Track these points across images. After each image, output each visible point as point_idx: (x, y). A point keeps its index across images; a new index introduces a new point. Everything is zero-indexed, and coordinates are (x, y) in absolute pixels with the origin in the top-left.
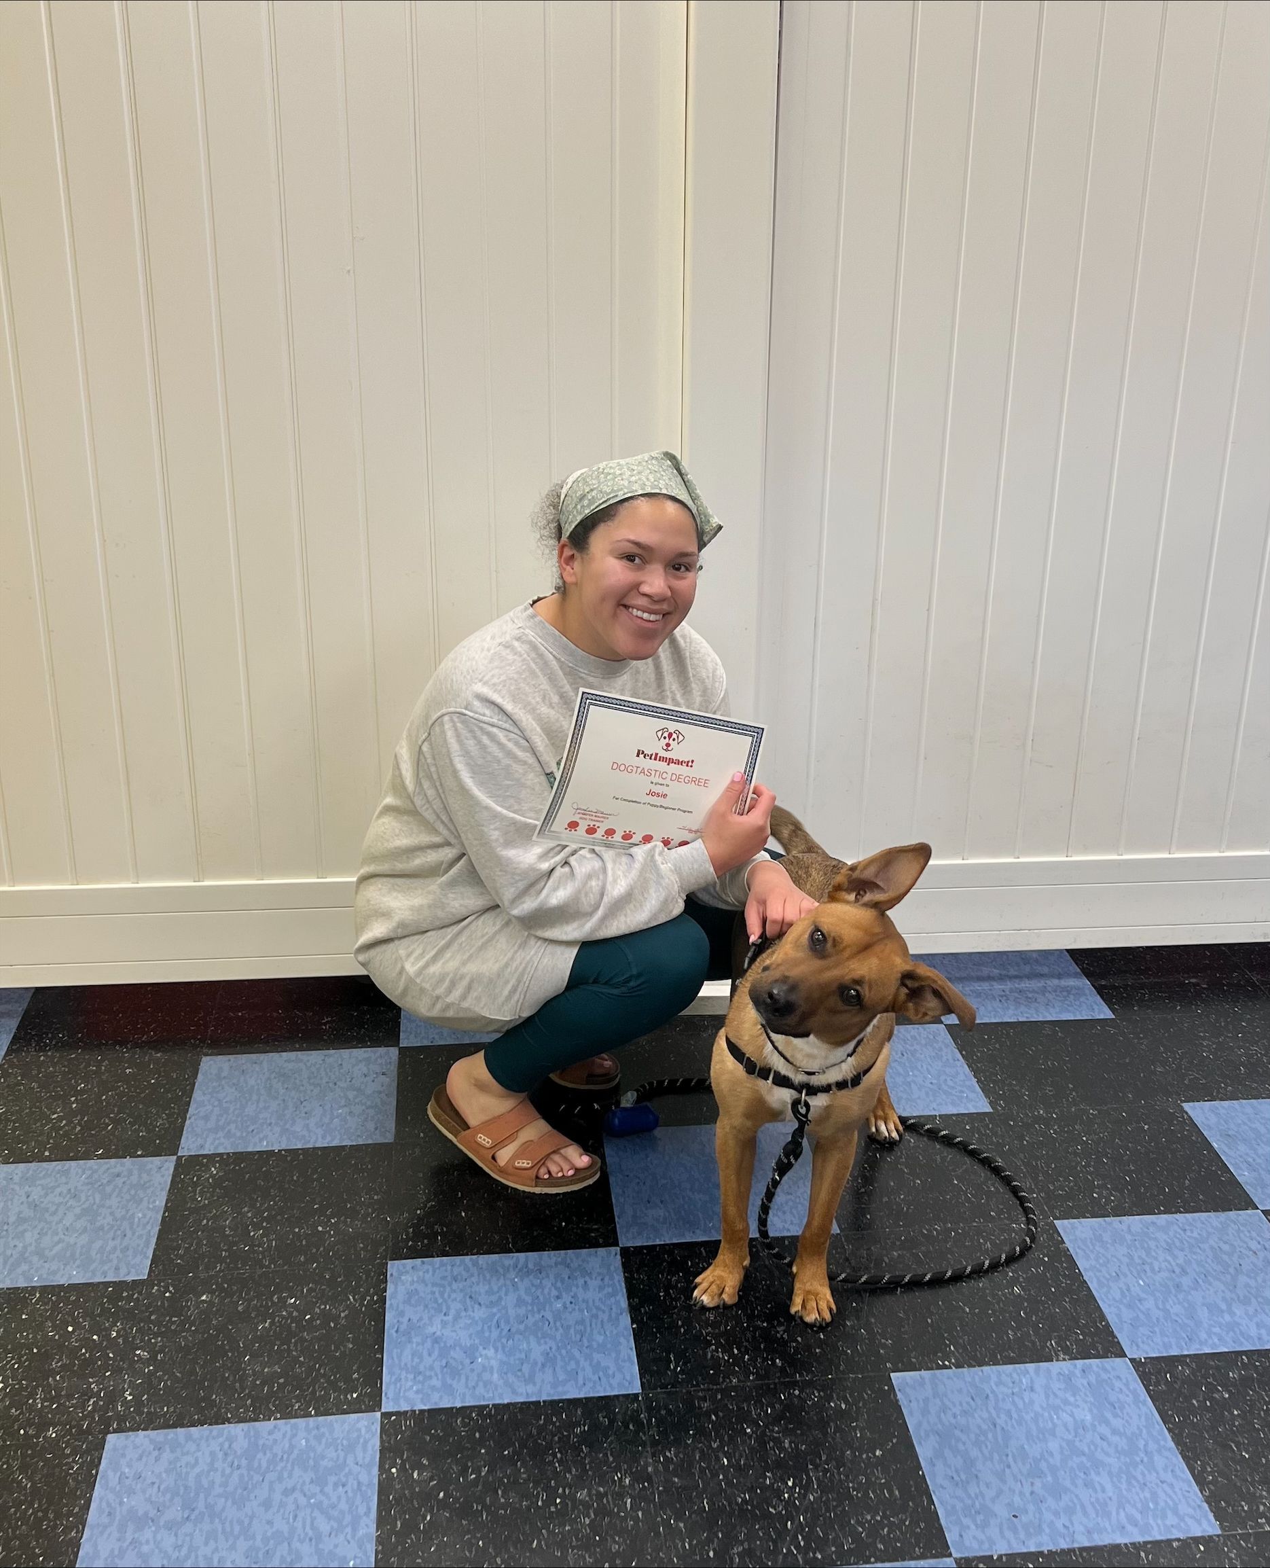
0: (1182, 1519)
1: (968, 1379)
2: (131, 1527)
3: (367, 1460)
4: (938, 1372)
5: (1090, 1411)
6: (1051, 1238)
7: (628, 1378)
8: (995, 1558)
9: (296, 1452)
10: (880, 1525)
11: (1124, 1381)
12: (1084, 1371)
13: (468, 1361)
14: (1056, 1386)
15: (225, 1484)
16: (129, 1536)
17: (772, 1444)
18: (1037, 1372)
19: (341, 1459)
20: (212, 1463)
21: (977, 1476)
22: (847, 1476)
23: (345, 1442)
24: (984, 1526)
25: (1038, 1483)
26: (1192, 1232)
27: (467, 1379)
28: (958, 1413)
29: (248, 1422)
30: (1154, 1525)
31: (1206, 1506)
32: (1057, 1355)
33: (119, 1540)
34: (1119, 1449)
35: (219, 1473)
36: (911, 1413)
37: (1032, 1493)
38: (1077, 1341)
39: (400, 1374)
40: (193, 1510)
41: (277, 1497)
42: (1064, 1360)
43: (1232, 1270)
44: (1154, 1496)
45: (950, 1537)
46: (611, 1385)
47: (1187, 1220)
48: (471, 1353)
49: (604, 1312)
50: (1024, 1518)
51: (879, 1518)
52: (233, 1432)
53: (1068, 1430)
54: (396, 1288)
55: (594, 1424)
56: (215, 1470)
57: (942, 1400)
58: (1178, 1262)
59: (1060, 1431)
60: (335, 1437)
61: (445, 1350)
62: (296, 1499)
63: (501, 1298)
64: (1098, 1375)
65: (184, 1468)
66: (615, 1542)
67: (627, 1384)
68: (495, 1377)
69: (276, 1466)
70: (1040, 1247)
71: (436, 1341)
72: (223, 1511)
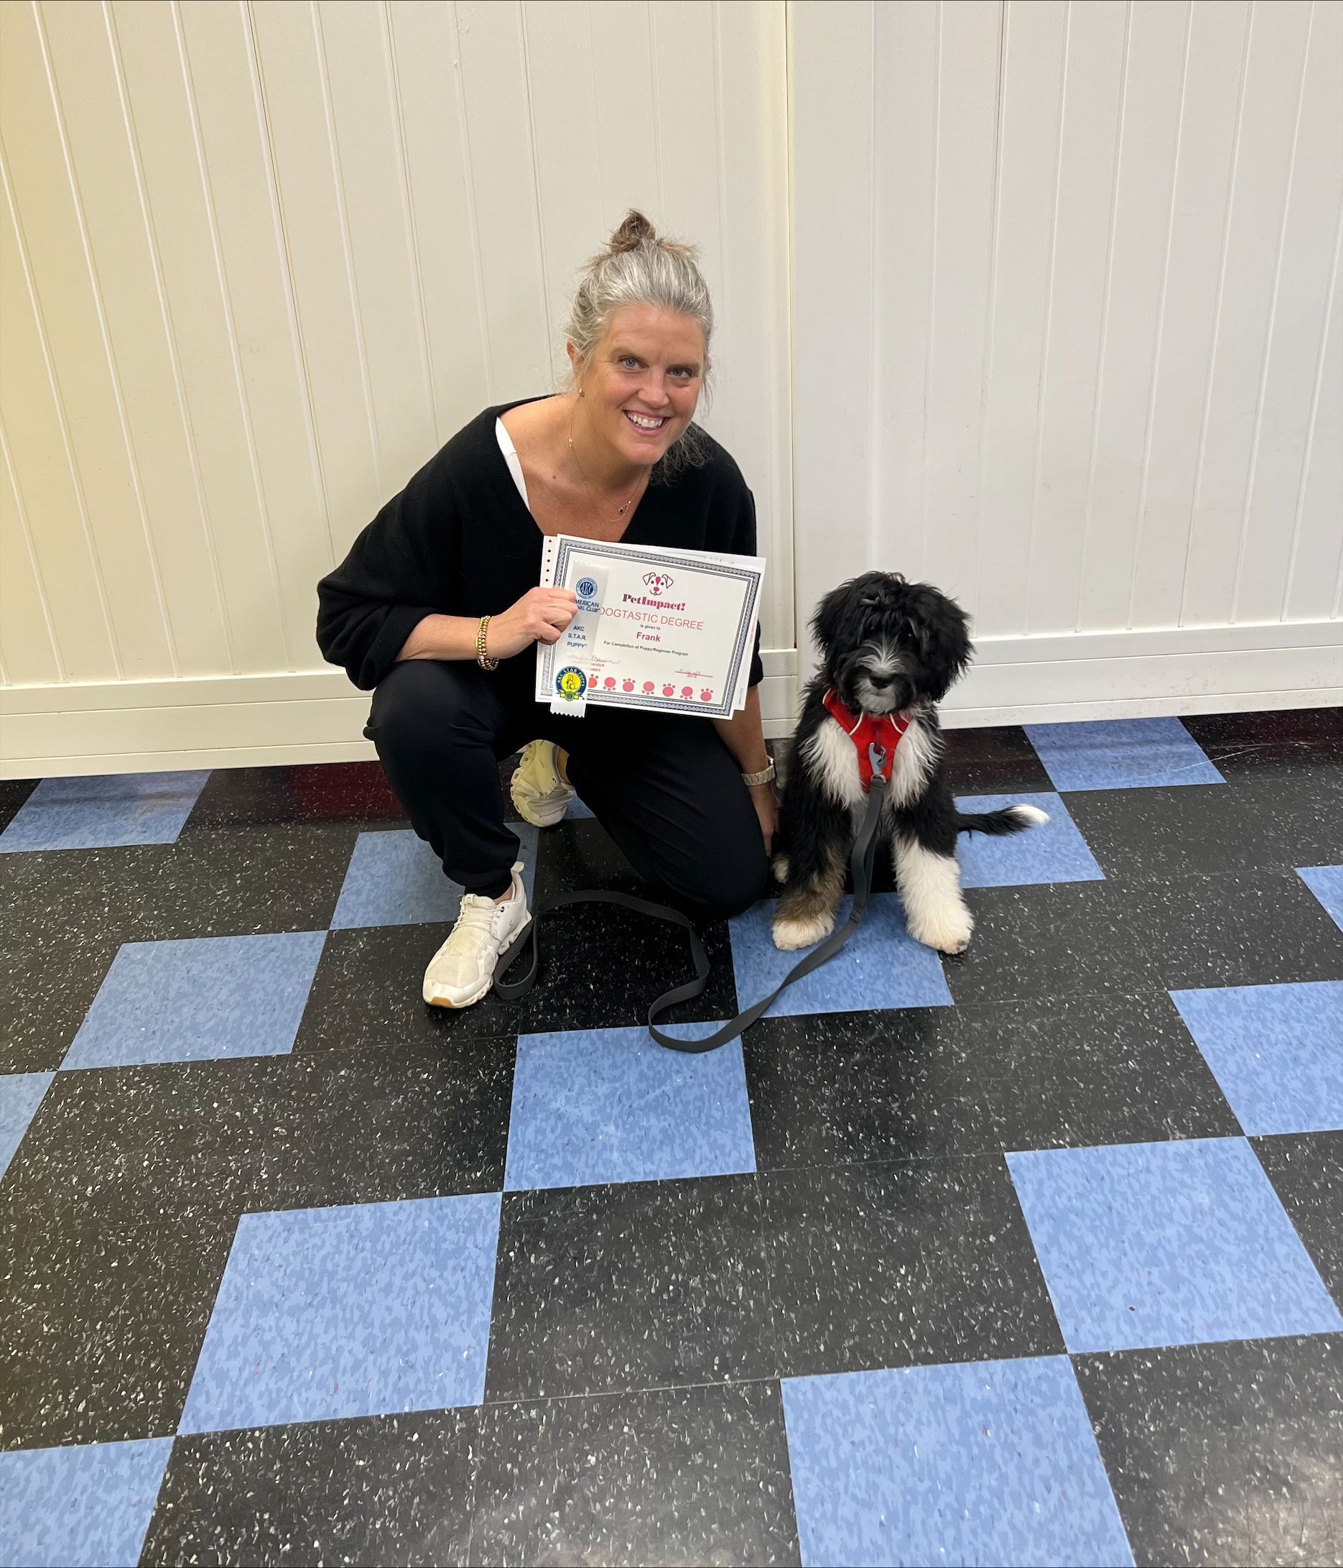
0: (1306, 1314)
1: (1083, 1158)
2: (255, 1313)
3: (487, 1243)
4: (1052, 1152)
5: (1208, 1193)
6: (1166, 1009)
7: (744, 1156)
8: (1112, 1355)
9: (419, 1233)
10: (994, 1317)
11: (1242, 1161)
12: (1200, 1150)
13: (590, 1138)
14: (1173, 1166)
15: (348, 1268)
16: (253, 1321)
17: (884, 1228)
18: (1153, 1151)
19: (462, 1241)
20: (337, 1246)
21: (1092, 1264)
22: (960, 1265)
23: (466, 1224)
24: (1100, 1320)
25: (1156, 1272)
26: (1308, 1001)
27: (588, 1157)
28: (1073, 1195)
29: (375, 1201)
30: (1277, 1321)
32: (1173, 1134)
33: (243, 1326)
34: (1238, 1235)
35: (344, 1256)
36: (1026, 1196)
37: (1150, 1283)
38: (1194, 1119)
39: (523, 1153)
40: (316, 1295)
41: (397, 1282)
42: (1181, 1138)
44: (1276, 1287)
45: (1066, 1330)
46: (727, 1164)
47: (1303, 989)
48: (592, 1129)
49: (723, 1087)
50: (1141, 1311)
51: (992, 1310)
52: (359, 1213)
53: (1187, 1217)
54: (524, 1063)
55: (709, 1205)
56: (340, 1253)
57: (1056, 1182)
58: (1295, 1033)
59: (1177, 1216)
60: (457, 1218)
61: (568, 1127)
62: (415, 1284)
63: (623, 1072)
64: (1215, 1155)
65: (310, 1252)
66: (726, 1333)
67: (742, 1163)
68: (615, 1155)
69: (397, 1250)
70: (1154, 1019)
71: (560, 1117)
72: (345, 1296)
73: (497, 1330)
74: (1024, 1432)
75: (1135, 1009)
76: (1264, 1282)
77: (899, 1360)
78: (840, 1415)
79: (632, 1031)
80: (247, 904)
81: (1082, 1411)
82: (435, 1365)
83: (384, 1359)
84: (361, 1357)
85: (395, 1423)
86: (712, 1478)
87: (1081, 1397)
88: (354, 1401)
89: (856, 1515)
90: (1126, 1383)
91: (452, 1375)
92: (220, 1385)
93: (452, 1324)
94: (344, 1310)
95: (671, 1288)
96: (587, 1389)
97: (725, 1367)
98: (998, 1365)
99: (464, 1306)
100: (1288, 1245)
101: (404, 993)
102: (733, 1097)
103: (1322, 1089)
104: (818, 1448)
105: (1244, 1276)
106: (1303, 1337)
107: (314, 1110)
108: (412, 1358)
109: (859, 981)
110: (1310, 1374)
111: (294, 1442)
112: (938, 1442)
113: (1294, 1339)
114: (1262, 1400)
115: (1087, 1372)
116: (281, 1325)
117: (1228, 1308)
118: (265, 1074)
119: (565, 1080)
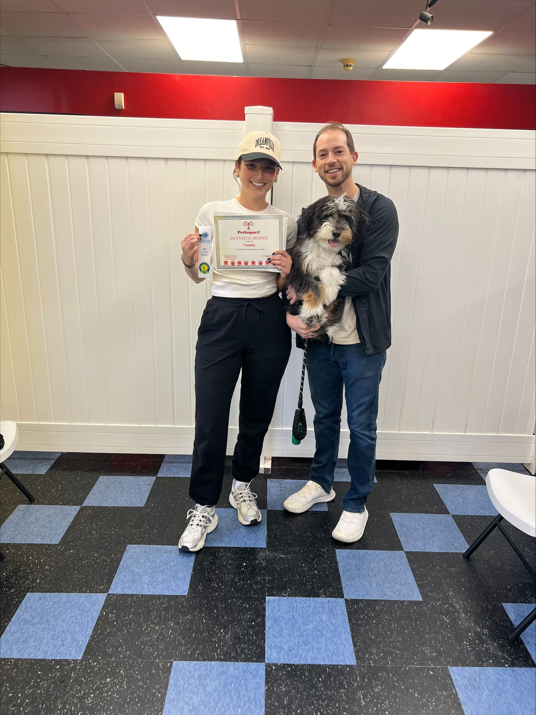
0: (345, 658)
1: (290, 601)
2: (23, 623)
3: (98, 609)
4: (281, 597)
5: (327, 616)
6: (332, 555)
7: (184, 590)
8: (278, 664)
9: (79, 603)
10: (246, 648)
11: (340, 606)
12: (328, 602)
13: (139, 579)
14: (318, 606)
15: (54, 613)
16: (21, 627)
17: (221, 617)
18: (313, 601)
19: (91, 608)
20: (53, 605)
21: (282, 635)
22: (241, 630)
24: (280, 652)
25: (301, 639)
26: (379, 557)
27: (137, 585)
29: (69, 593)
30: (335, 660)
31: (354, 654)
32: (321, 595)
33: (18, 627)
34: (331, 630)
36: (268, 611)
37: (298, 643)
38: (329, 591)
39: (118, 581)
40: (42, 620)
41: (68, 618)
42: (323, 597)
44: (338, 648)
45: (266, 655)
46: (179, 592)
47: (380, 553)
48: (141, 577)
50: (292, 651)
51: (246, 646)
52: (63, 596)
53: (317, 622)
54: (127, 554)
55: (169, 604)
56: (53, 607)
57: (279, 607)
58: (371, 567)
59: (314, 622)
60: (92, 600)
61: (133, 575)
62: (72, 620)
63: (156, 559)
64: (332, 603)
65: (45, 606)
66: (162, 645)
67: (184, 592)
68: (145, 585)
69: (70, 608)
70: (328, 558)
71: (132, 572)
72: (50, 621)
73: (92, 637)
74: (243, 686)
75: (323, 554)
76: (334, 646)
77: (212, 659)
78: (188, 674)
79: (163, 547)
80: (60, 495)
81: (263, 682)
82: (70, 645)
83: (56, 641)
84: (49, 640)
85: (53, 662)
86: (143, 690)
87: (265, 677)
88: (43, 654)
89: (183, 706)
90: (280, 674)
91: (74, 649)
92: (6, 645)
93: (80, 633)
94: (49, 625)
95: (149, 629)
96: (114, 658)
97: (158, 656)
98: (241, 664)
99: (85, 628)
100: (346, 635)
101: (98, 528)
102: (187, 571)
103: (374, 585)
104: (178, 684)
105: (329, 644)
107: (59, 562)
108: (64, 643)
111: (22, 664)
112: (216, 686)
114: (321, 684)
115: (269, 669)
116: (29, 628)
117: (320, 653)
118: (48, 549)
119: (138, 560)
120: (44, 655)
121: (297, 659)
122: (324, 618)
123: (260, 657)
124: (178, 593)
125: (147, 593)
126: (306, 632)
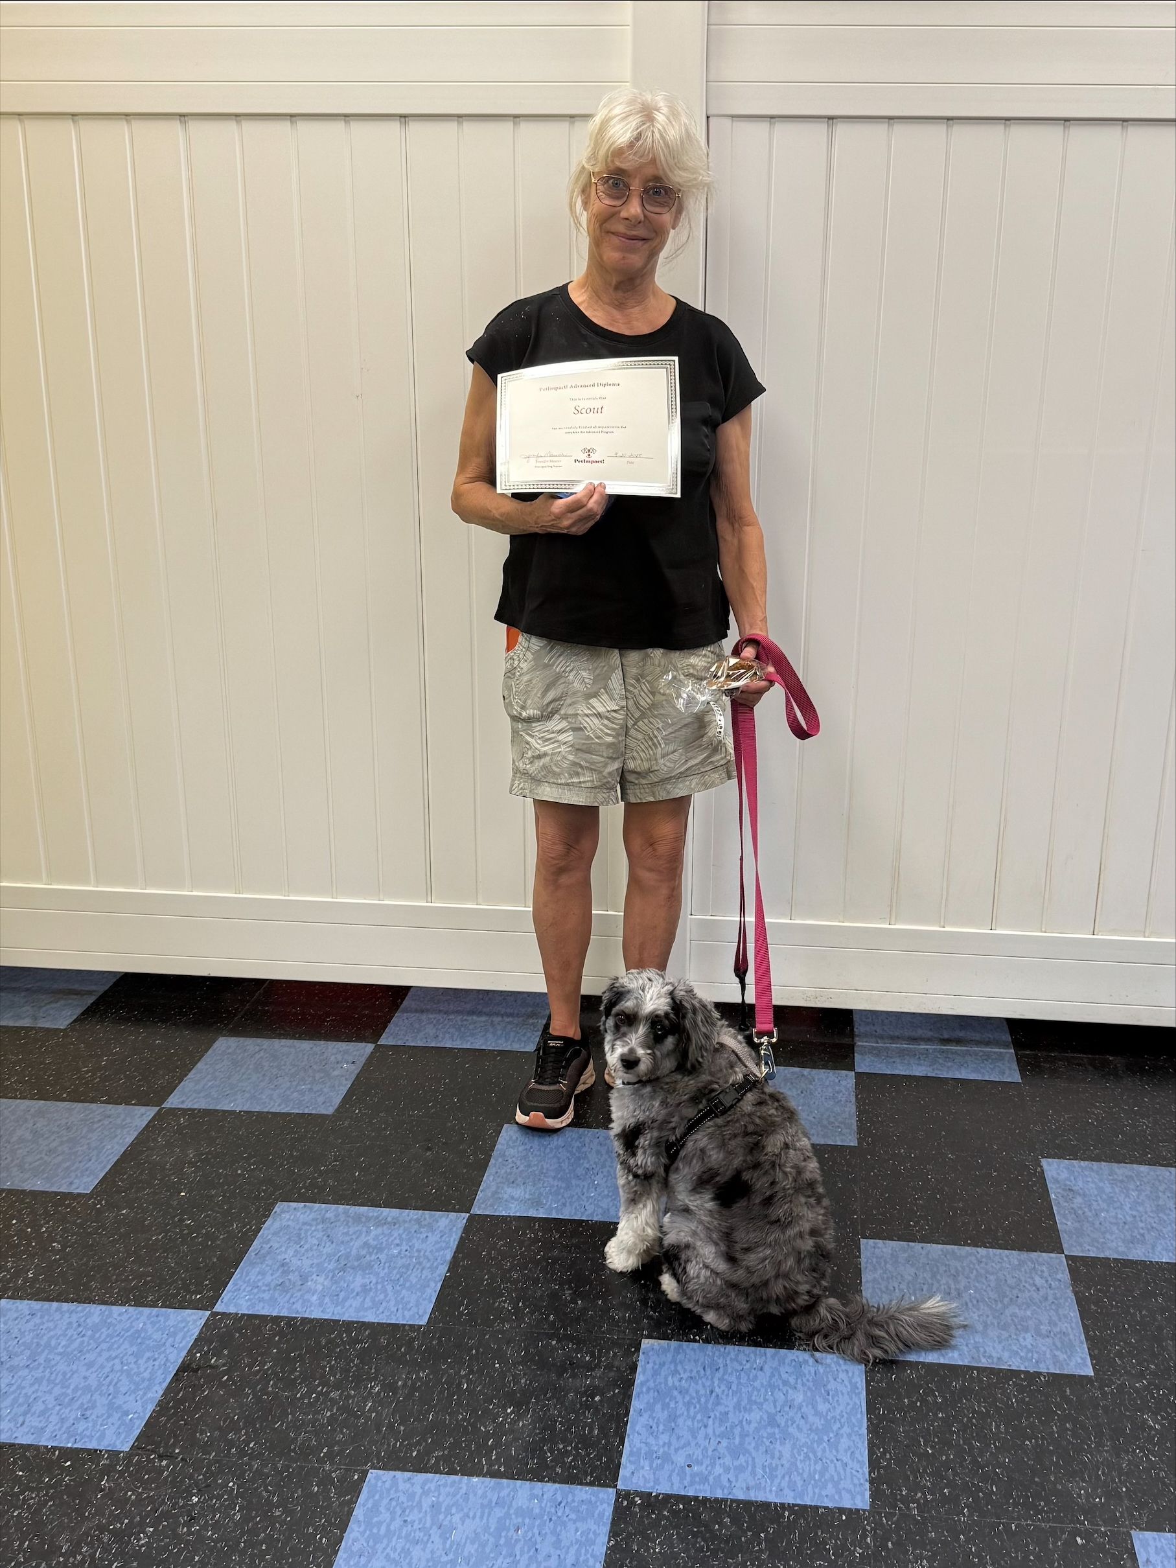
3: (181, 1345)
5: (805, 1393)
6: (850, 1252)
7: (421, 1311)
8: (652, 1495)
9: (132, 1330)
10: (568, 1454)
13: (300, 1283)
14: (784, 1369)
15: (66, 1346)
17: (510, 1378)
18: (774, 1356)
19: (163, 1340)
20: (66, 1330)
21: (673, 1428)
22: (561, 1413)
24: (657, 1469)
25: (724, 1443)
26: (986, 1264)
27: (292, 1295)
30: (809, 1494)
31: (867, 1485)
32: (800, 1345)
34: (814, 1428)
35: (67, 1338)
36: (644, 1372)
37: (715, 1450)
39: (240, 1287)
40: (35, 1361)
41: (101, 1360)
42: (804, 1350)
43: (1006, 1300)
44: (825, 1469)
46: (403, 1316)
48: (304, 1278)
49: (429, 1260)
50: (696, 1468)
51: (569, 1449)
53: (775, 1407)
54: (273, 1223)
55: (375, 1343)
56: (65, 1335)
57: (677, 1366)
59: (767, 1405)
60: (167, 1324)
61: (285, 1273)
62: (114, 1365)
63: (352, 1239)
64: (828, 1365)
65: (43, 1331)
66: (343, 1433)
67: (417, 1317)
68: (315, 1297)
69: (111, 1339)
71: (283, 1265)
72: (56, 1365)
73: (163, 1405)
74: (548, 1536)
76: (815, 1463)
77: (474, 1472)
78: (405, 1501)
79: (374, 1212)
80: (103, 1080)
81: (605, 1530)
82: (104, 1420)
83: (67, 1411)
84: (50, 1406)
85: (56, 1452)
86: (282, 1527)
87: (610, 1520)
90: (654, 1516)
91: (114, 1428)
93: (130, 1395)
94: (51, 1374)
95: (315, 1395)
96: (214, 1454)
97: (330, 1456)
98: (551, 1487)
99: (145, 1387)
100: (853, 1441)
101: (201, 1160)
102: (433, 1269)
104: (375, 1520)
105: (799, 1456)
106: (825, 1508)
108: (88, 1413)
109: (588, 1198)
110: (816, 1534)
112: (475, 1531)
113: (817, 1508)
114: (762, 1545)
115: (625, 1506)
117: (772, 1477)
119: (300, 1239)
120: (35, 1435)
121: (707, 1487)
122: (799, 1397)
123: (607, 1474)
124: (400, 1319)
125: (316, 1314)
126: (742, 1427)
